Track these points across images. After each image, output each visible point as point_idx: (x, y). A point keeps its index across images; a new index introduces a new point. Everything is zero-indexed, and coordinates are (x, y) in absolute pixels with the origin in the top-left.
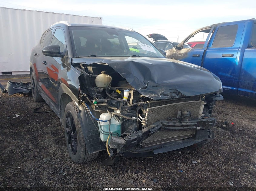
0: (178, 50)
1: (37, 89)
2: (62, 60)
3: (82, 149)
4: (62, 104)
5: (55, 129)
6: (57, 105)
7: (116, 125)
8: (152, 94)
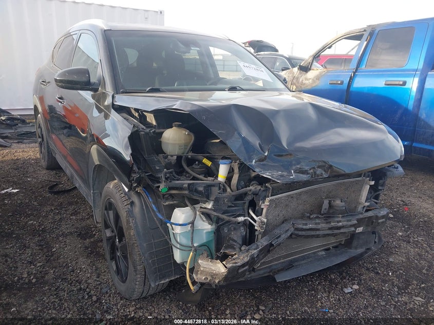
0: (303, 71)
1: (48, 147)
2: (93, 97)
3: (139, 276)
4: (96, 183)
5: (84, 224)
6: (85, 181)
7: (205, 231)
8: (278, 171)
